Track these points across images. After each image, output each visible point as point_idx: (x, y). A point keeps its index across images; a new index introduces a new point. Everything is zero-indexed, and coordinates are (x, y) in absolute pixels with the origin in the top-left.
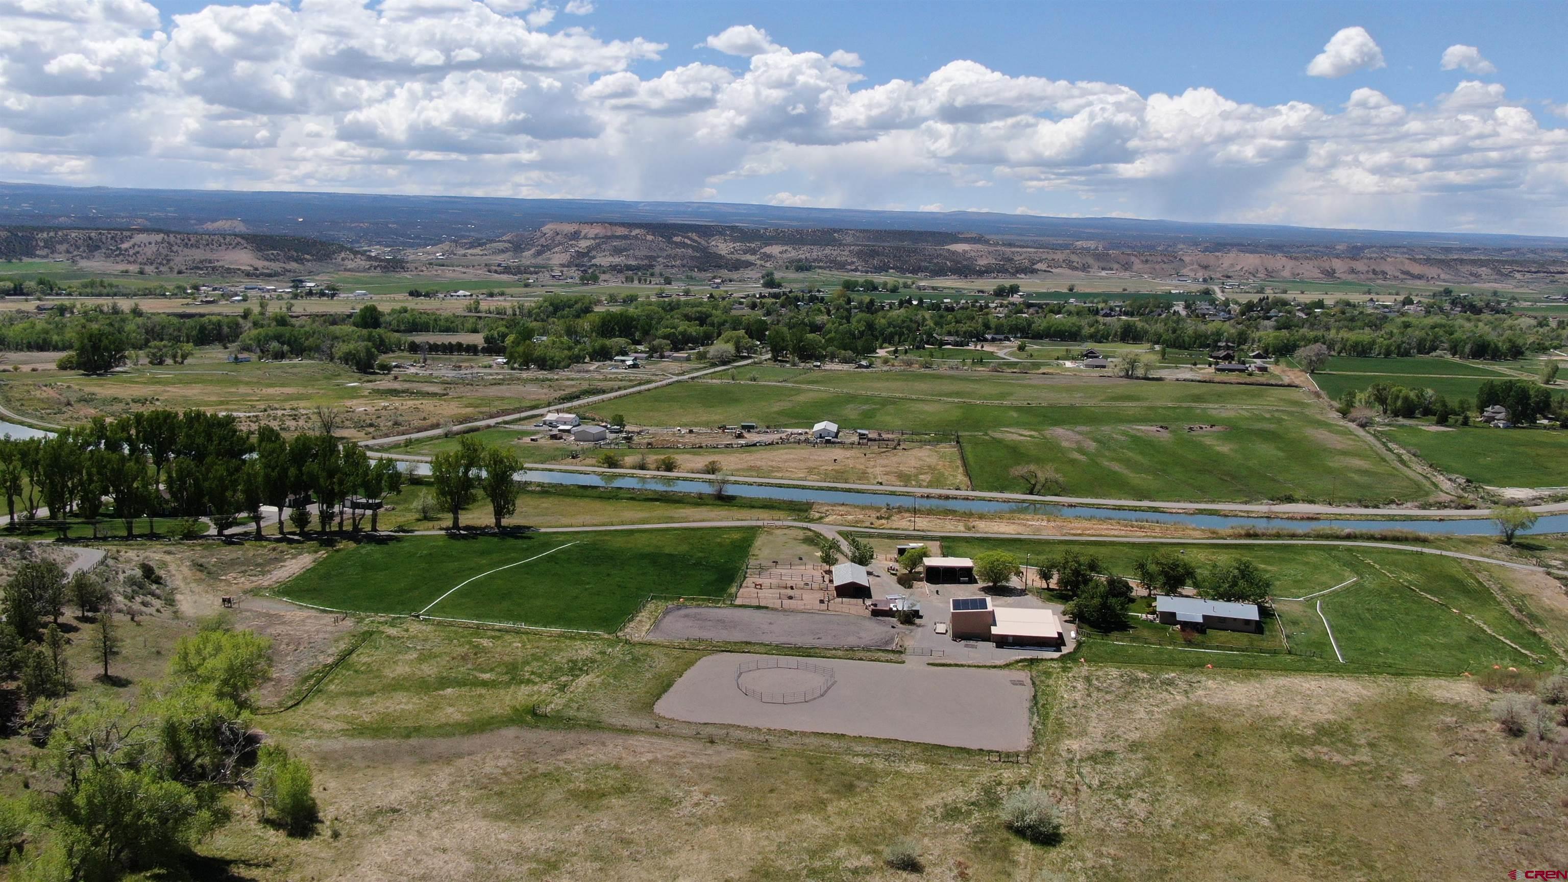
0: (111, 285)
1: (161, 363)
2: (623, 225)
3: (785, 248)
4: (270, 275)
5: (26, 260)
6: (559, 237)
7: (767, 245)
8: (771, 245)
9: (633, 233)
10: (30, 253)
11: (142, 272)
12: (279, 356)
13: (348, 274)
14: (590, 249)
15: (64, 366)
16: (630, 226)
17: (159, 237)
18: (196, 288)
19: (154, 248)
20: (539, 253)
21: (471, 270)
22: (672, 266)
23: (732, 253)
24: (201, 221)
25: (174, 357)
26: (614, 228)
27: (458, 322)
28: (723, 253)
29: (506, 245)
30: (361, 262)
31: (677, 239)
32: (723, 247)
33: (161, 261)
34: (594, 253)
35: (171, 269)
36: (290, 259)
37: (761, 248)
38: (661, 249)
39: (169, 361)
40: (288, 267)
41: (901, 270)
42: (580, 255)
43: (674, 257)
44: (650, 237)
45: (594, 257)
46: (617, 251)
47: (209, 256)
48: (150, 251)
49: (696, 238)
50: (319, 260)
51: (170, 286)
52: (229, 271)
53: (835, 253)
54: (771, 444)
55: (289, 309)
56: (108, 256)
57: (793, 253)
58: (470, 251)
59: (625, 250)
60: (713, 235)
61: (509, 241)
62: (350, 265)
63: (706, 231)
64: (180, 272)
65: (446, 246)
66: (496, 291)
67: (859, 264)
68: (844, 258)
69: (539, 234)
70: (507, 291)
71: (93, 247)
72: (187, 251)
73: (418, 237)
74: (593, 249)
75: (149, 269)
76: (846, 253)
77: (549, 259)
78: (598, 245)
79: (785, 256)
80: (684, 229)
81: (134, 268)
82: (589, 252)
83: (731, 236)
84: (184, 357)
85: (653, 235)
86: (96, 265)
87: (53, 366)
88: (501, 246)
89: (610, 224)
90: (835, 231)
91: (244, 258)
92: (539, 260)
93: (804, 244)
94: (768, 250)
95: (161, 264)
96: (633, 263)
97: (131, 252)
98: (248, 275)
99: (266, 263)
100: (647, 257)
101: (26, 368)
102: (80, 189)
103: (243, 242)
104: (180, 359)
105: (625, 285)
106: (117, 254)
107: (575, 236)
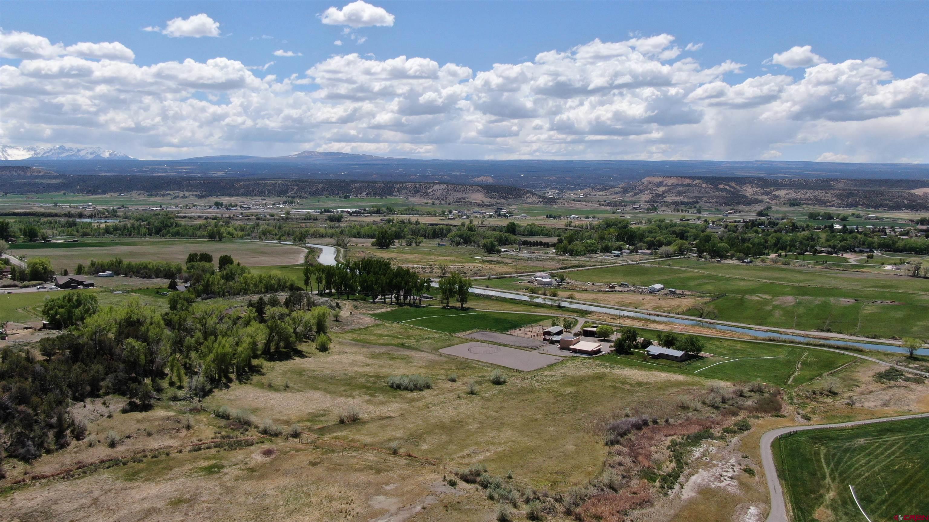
0: (416, 210)
1: (410, 245)
2: (690, 178)
3: (788, 192)
4: (489, 206)
5: (389, 197)
6: (650, 185)
7: (777, 189)
8: (780, 189)
9: (694, 183)
10: (391, 195)
11: (433, 204)
12: (458, 244)
13: (526, 205)
14: (664, 192)
15: (373, 245)
16: (693, 178)
17: (444, 187)
18: (450, 212)
19: (441, 191)
20: (635, 194)
21: (590, 204)
22: (710, 203)
23: (754, 194)
24: (474, 177)
25: (416, 243)
26: (683, 180)
27: (552, 231)
28: (747, 194)
29: (619, 190)
30: (535, 199)
31: (721, 186)
32: (749, 191)
33: (443, 198)
34: (666, 194)
35: (446, 202)
36: (501, 197)
37: (773, 191)
38: (707, 192)
39: (414, 244)
40: (499, 201)
41: (867, 206)
42: (658, 195)
43: (713, 198)
44: (704, 185)
45: (665, 197)
46: (680, 193)
47: (464, 196)
48: (439, 193)
49: (735, 186)
50: (516, 198)
51: (439, 211)
52: (471, 203)
53: (822, 194)
54: (622, 291)
55: (482, 223)
56: (422, 196)
57: (793, 195)
58: (598, 193)
59: (685, 192)
60: (746, 184)
61: (622, 188)
62: (529, 200)
63: (741, 181)
64: (449, 204)
65: (587, 190)
66: (591, 216)
67: (836, 201)
68: (827, 198)
69: (640, 183)
70: (597, 216)
71: (416, 191)
72: (455, 194)
73: (578, 185)
74: (666, 192)
75: (437, 202)
76: (829, 195)
77: (640, 198)
78: (669, 190)
79: (787, 196)
80: (726, 180)
81: (430, 201)
82: (663, 193)
83: (757, 184)
84: (420, 243)
85: (707, 183)
86: (416, 200)
87: (370, 245)
88: (616, 190)
89: (682, 177)
90: (832, 180)
91: (479, 197)
92: (634, 199)
93: (803, 189)
94: (777, 193)
95: (443, 200)
96: (686, 200)
97: (431, 194)
98: (479, 205)
99: (489, 200)
100: (696, 197)
101: (360, 245)
102: (427, 161)
103: (480, 189)
104: (418, 244)
105: (673, 213)
106: (426, 195)
107: (660, 184)
